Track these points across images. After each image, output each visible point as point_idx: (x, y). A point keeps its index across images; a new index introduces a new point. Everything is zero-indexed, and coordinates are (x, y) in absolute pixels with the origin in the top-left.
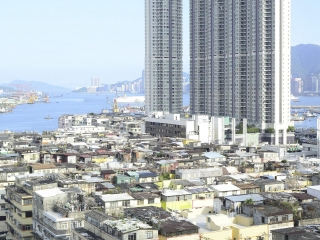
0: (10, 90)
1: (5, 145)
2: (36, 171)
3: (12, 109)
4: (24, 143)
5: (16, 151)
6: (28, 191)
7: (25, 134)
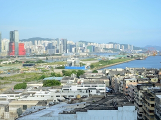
0: (145, 50)
1: (143, 74)
2: (156, 87)
3: (145, 58)
4: (151, 74)
5: (147, 77)
6: (153, 95)
7: (151, 70)
